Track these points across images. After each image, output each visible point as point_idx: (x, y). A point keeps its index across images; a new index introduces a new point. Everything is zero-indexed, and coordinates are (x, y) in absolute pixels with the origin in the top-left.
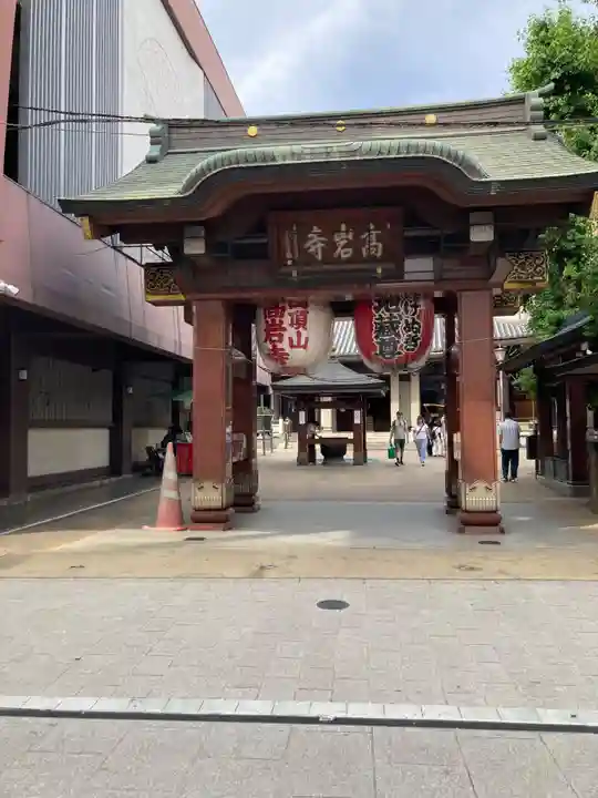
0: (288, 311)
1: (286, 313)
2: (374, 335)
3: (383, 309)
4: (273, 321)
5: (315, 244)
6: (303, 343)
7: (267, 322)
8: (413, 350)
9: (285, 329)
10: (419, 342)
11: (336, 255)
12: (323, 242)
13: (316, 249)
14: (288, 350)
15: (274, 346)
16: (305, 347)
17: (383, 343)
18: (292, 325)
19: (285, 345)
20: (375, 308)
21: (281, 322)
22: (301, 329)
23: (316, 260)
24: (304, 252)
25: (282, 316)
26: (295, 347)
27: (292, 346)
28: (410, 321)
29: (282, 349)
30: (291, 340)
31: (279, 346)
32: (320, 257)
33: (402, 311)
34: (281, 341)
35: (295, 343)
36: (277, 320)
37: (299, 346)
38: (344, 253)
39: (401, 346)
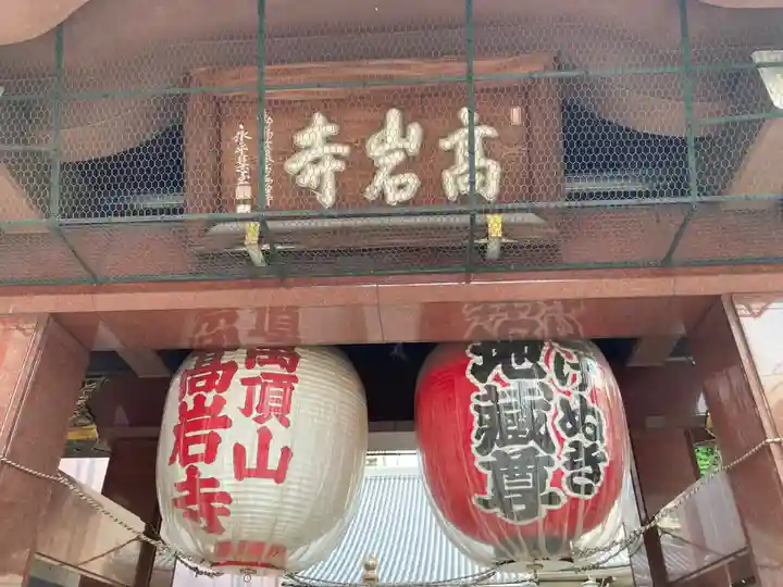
0: (242, 372)
1: (236, 380)
2: (476, 443)
3: (498, 370)
4: (199, 401)
5: (316, 161)
6: (273, 463)
7: (184, 405)
8: (588, 489)
9: (226, 423)
10: (602, 466)
11: (371, 193)
12: (337, 157)
13: (321, 178)
14: (228, 482)
15: (192, 472)
16: (279, 476)
17: (504, 463)
18: (247, 411)
19: (221, 469)
20: (476, 370)
21: (219, 402)
22: (272, 424)
23: (319, 206)
24: (285, 182)
25: (225, 386)
26: (250, 473)
27: (241, 472)
28: (575, 405)
29: (212, 482)
30: (239, 451)
31: (205, 471)
32: (328, 198)
33: (551, 373)
34: (210, 457)
35: (251, 461)
36: (210, 398)
37: (261, 471)
38: (395, 187)
39: (559, 474)
